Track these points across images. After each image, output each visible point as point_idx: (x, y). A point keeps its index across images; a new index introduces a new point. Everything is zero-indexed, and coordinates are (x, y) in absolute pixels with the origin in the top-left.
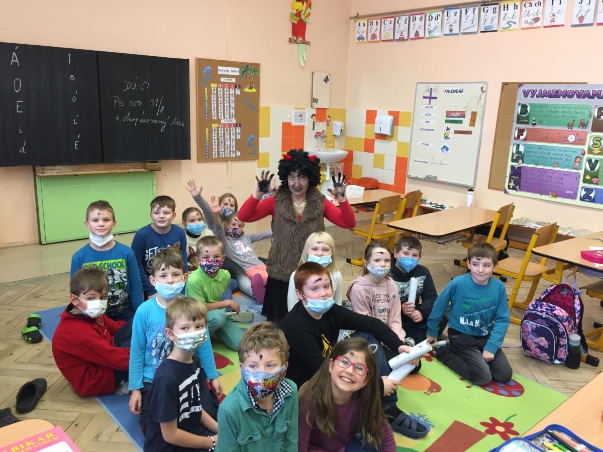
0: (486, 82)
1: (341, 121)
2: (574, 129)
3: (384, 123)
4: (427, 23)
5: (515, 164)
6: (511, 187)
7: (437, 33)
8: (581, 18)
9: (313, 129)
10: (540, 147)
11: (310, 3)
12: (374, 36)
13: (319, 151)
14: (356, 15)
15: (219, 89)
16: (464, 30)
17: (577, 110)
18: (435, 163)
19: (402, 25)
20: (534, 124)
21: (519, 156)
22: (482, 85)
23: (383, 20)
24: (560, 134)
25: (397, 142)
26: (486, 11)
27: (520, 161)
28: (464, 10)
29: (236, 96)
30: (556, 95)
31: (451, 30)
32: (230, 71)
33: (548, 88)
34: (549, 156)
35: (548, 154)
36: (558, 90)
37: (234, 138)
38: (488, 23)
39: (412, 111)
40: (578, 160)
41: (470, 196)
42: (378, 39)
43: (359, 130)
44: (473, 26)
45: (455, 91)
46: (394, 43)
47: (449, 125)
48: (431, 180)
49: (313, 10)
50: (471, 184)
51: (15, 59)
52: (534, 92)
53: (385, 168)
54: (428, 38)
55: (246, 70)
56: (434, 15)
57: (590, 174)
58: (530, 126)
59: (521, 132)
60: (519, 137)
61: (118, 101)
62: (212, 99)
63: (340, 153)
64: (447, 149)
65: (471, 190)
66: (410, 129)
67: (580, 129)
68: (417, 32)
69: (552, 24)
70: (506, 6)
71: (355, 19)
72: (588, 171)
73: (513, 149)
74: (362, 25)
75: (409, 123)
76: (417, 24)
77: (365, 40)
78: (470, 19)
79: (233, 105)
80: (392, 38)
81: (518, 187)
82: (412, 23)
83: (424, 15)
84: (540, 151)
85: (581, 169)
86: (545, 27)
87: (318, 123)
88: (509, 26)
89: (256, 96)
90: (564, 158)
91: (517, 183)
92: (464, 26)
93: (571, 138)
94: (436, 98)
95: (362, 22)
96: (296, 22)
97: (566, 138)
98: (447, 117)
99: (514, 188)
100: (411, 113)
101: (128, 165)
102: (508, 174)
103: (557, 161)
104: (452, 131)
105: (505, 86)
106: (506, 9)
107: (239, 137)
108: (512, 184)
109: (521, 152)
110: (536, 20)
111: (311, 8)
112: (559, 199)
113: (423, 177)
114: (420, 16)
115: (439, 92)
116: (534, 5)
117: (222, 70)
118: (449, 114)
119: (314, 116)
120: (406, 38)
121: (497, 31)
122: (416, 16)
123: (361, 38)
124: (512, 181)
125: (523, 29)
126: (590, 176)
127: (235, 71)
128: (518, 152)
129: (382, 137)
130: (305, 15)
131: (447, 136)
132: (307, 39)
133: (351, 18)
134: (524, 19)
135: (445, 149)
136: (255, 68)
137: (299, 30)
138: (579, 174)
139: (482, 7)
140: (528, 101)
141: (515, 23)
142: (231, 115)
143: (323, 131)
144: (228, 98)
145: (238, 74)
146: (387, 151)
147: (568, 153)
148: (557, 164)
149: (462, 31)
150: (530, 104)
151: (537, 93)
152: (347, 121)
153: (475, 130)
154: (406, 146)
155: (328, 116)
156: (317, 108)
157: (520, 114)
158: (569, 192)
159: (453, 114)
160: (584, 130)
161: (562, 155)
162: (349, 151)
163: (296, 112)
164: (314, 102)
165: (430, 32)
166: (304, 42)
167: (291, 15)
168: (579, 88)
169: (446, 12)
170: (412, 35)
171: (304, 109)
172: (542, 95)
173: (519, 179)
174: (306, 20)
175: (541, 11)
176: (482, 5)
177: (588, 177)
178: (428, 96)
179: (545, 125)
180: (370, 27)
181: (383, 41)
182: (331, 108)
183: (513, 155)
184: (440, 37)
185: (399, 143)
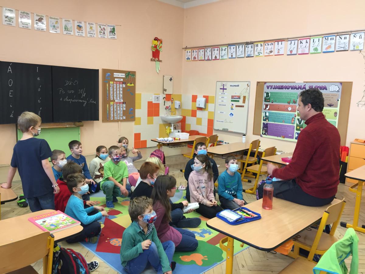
0: (249, 81)
1: (179, 101)
2: (291, 104)
3: (201, 102)
4: (221, 52)
5: (265, 122)
6: (263, 133)
7: (225, 57)
8: (291, 51)
9: (164, 105)
10: (276, 113)
11: (162, 41)
12: (195, 58)
13: (167, 116)
14: (186, 47)
15: (114, 84)
16: (238, 56)
17: (291, 95)
18: (227, 122)
19: (208, 53)
20: (272, 102)
21: (266, 118)
22: (248, 83)
23: (199, 50)
24: (284, 106)
25: (208, 112)
26: (248, 47)
27: (267, 120)
28: (237, 47)
29: (123, 88)
30: (281, 88)
31: (232, 56)
32: (120, 75)
33: (278, 85)
34: (280, 118)
35: (280, 116)
36: (282, 86)
37: (122, 110)
38: (249, 53)
39: (215, 96)
40: (293, 119)
41: (244, 138)
42: (197, 59)
43: (189, 105)
44: (242, 54)
45: (235, 86)
46: (205, 61)
47: (233, 103)
48: (225, 131)
49: (163, 45)
50: (244, 132)
51: (10, 70)
52: (271, 87)
53: (202, 125)
54: (221, 60)
55: (128, 75)
56: (224, 48)
57: (299, 126)
58: (270, 103)
59: (267, 106)
60: (266, 108)
61: (61, 91)
62: (111, 89)
63: (179, 117)
64: (233, 115)
65: (244, 135)
66: (214, 105)
67: (293, 104)
68: (216, 56)
69: (278, 54)
70: (257, 45)
71: (185, 49)
72: (298, 125)
73: (263, 114)
74: (189, 52)
75: (214, 102)
76: (216, 52)
77: (190, 60)
78: (241, 50)
79: (121, 92)
80: (204, 59)
81: (267, 133)
82: (213, 52)
83: (219, 48)
84: (275, 115)
85: (295, 124)
86: (275, 55)
87: (167, 102)
88: (258, 54)
89: (134, 88)
90: (287, 118)
91: (266, 131)
92: (238, 54)
93: (290, 109)
94: (226, 89)
95: (189, 50)
96: (154, 51)
97: (287, 109)
98: (232, 98)
99: (265, 134)
100: (214, 96)
101: (66, 124)
102: (262, 127)
103: (284, 120)
104: (234, 106)
105: (258, 84)
106: (257, 46)
107: (124, 109)
108: (264, 132)
109: (267, 116)
110: (271, 52)
111: (162, 44)
112: (286, 139)
113: (221, 129)
114: (217, 49)
115: (227, 86)
116: (269, 45)
117: (116, 75)
118: (233, 97)
119: (165, 99)
120: (211, 59)
121: (253, 57)
122: (215, 49)
123: (188, 59)
124: (264, 130)
125: (265, 56)
126: (299, 127)
127: (123, 75)
128: (266, 116)
129: (200, 109)
130: (159, 47)
131: (232, 108)
132: (160, 59)
133: (183, 49)
134: (265, 51)
135: (231, 115)
136: (134, 73)
137: (156, 54)
138: (294, 126)
139: (246, 45)
140: (269, 91)
141: (261, 53)
142: (121, 97)
143: (170, 106)
144: (119, 89)
145: (124, 77)
146: (203, 116)
147: (289, 116)
148: (284, 122)
149: (237, 57)
150: (270, 92)
151: (273, 87)
152: (182, 100)
153: (246, 105)
154: (212, 114)
155: (172, 98)
156: (166, 94)
157: (266, 97)
158: (290, 135)
159: (235, 97)
160: (295, 105)
161: (286, 117)
162: (183, 116)
163: (155, 96)
164: (164, 91)
165: (222, 56)
166: (159, 61)
167: (152, 47)
168: (292, 85)
169: (229, 47)
170: (213, 58)
171: (159, 94)
172: (275, 88)
173: (267, 130)
174: (160, 50)
175: (273, 48)
176: (246, 44)
177: (298, 128)
178: (223, 88)
179: (277, 102)
180: (193, 53)
181: (199, 60)
182: (174, 94)
183: (264, 117)
184: (227, 59)
185: (209, 112)
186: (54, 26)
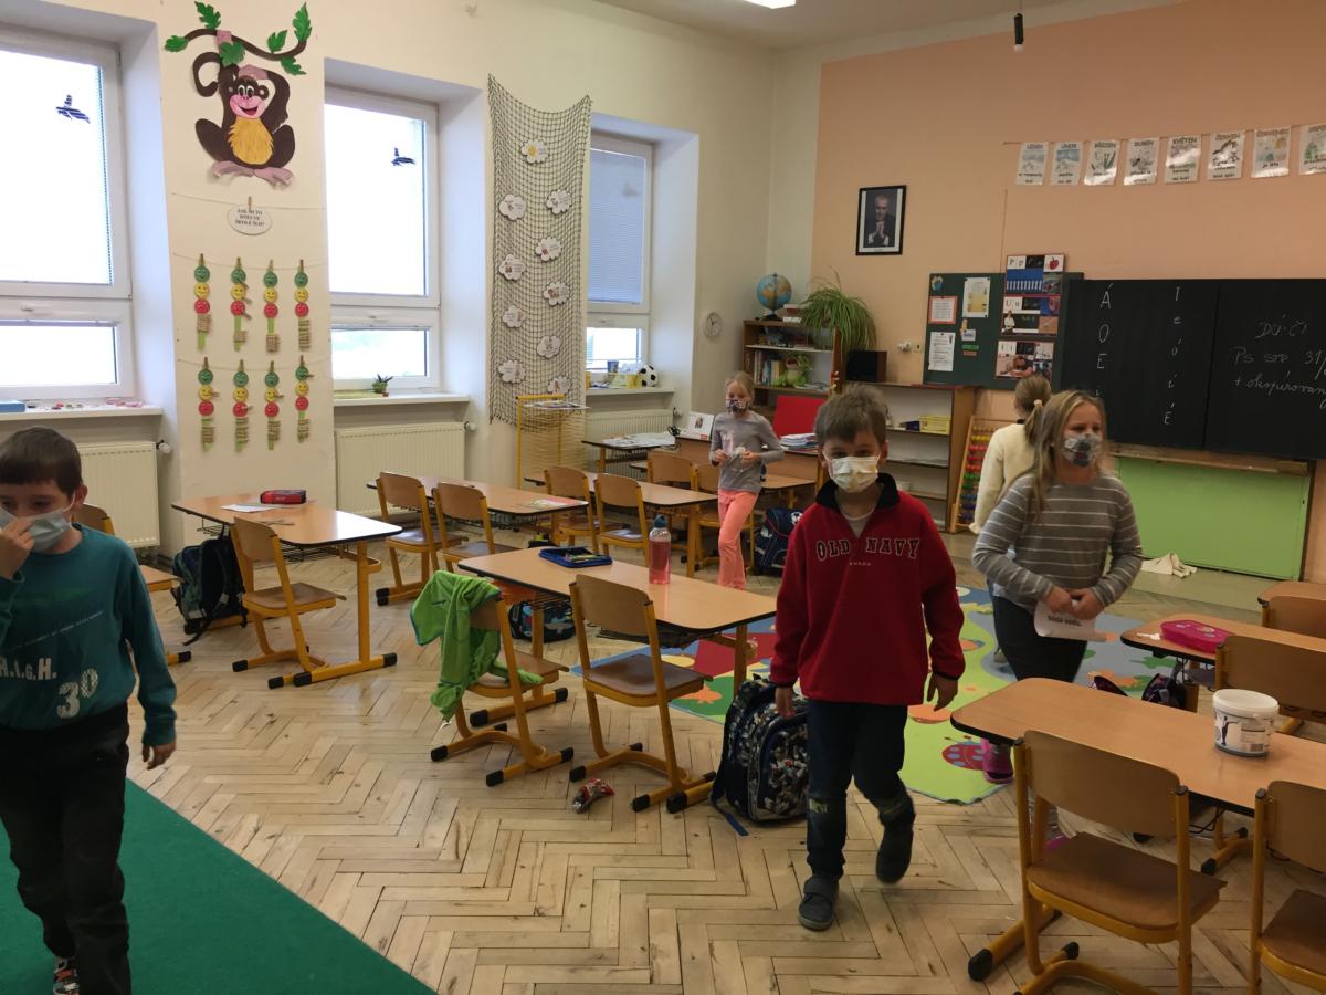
51: (1106, 301)
61: (1242, 355)
101: (1250, 459)
186: (1270, 157)
